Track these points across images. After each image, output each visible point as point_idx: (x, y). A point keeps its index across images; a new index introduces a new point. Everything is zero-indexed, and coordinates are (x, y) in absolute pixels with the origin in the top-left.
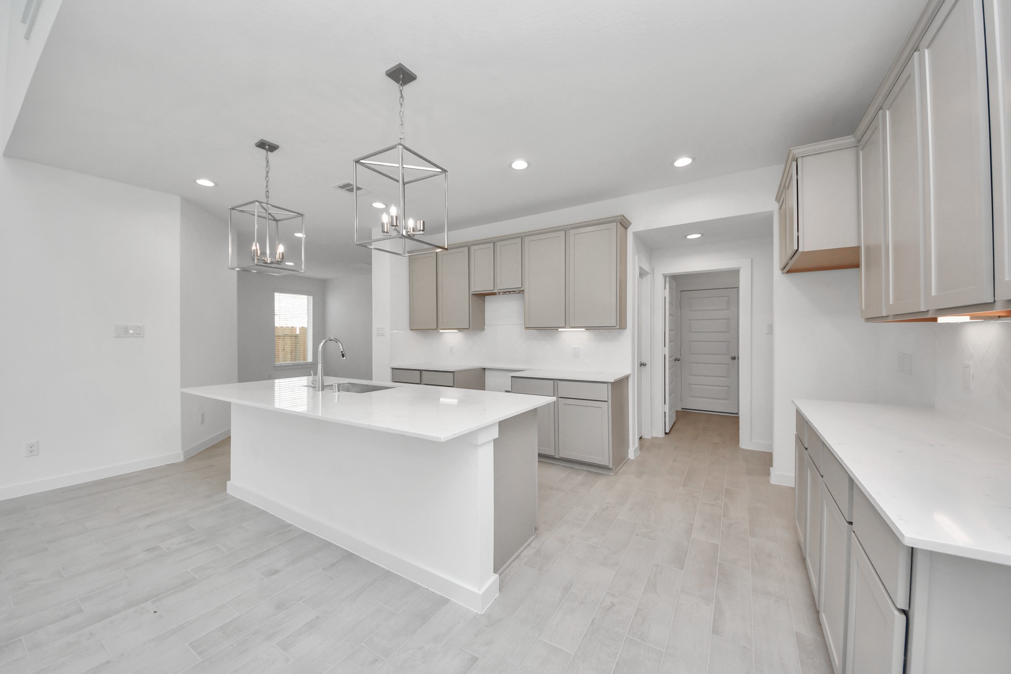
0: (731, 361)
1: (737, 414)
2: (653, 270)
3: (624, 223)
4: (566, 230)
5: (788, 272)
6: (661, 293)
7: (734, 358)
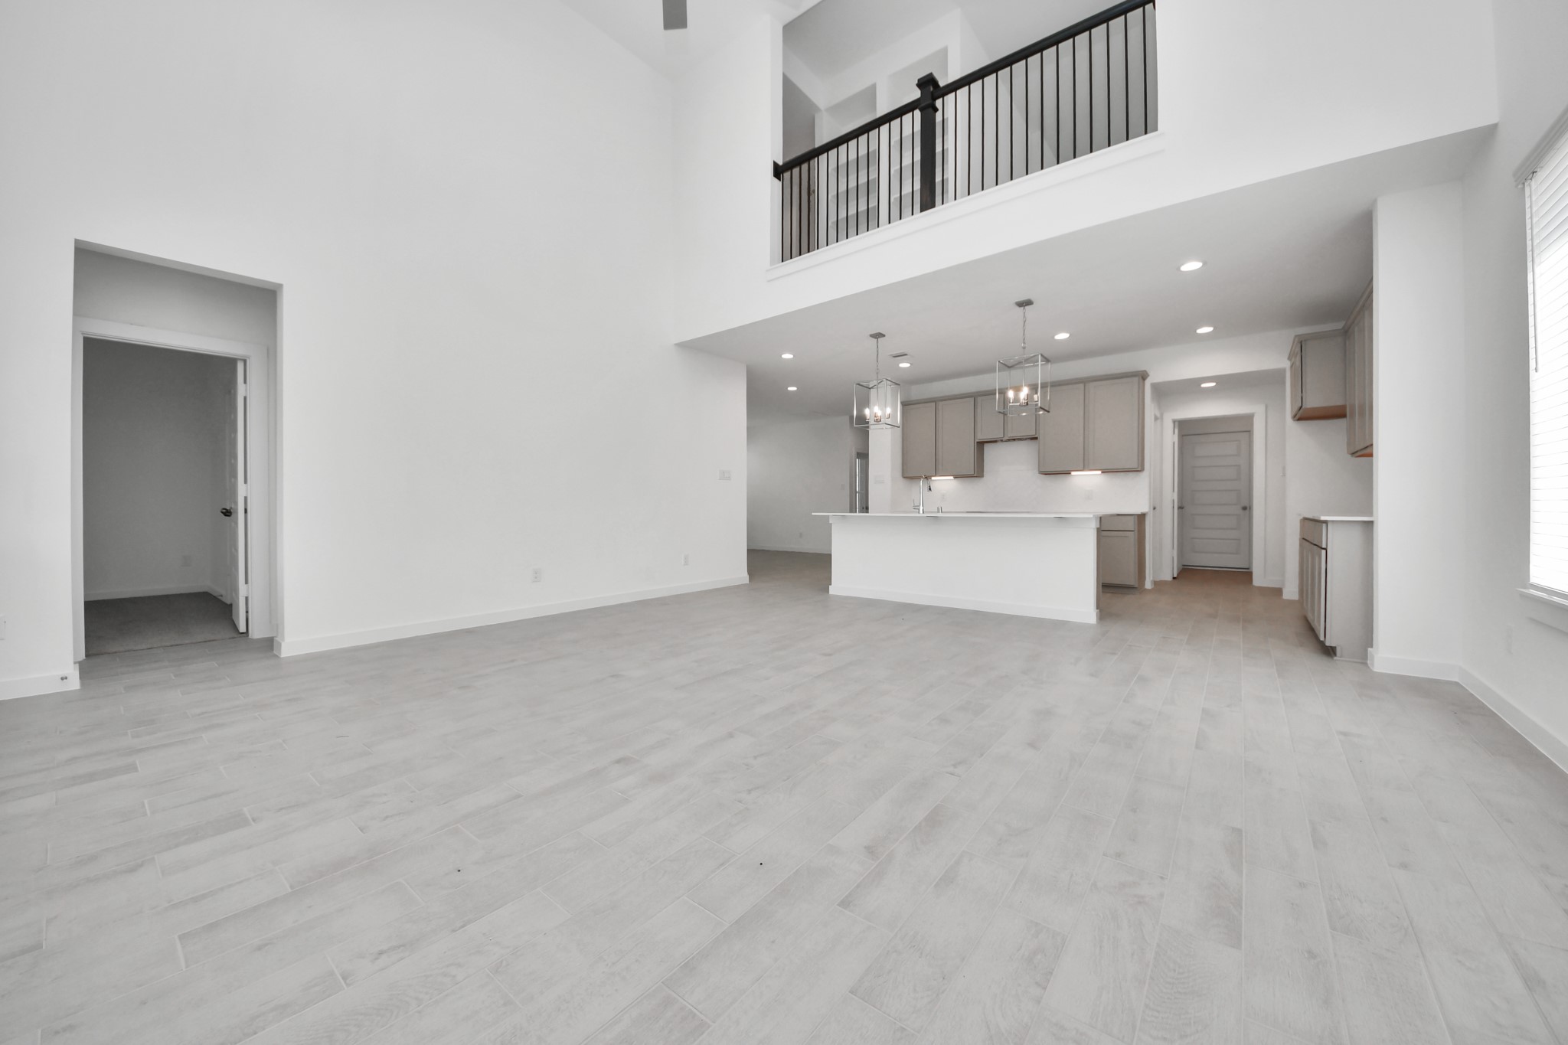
0: (1241, 512)
1: (1248, 569)
2: (1162, 415)
3: (1143, 376)
4: (1085, 381)
5: (1299, 419)
6: (1170, 438)
7: (1245, 508)
